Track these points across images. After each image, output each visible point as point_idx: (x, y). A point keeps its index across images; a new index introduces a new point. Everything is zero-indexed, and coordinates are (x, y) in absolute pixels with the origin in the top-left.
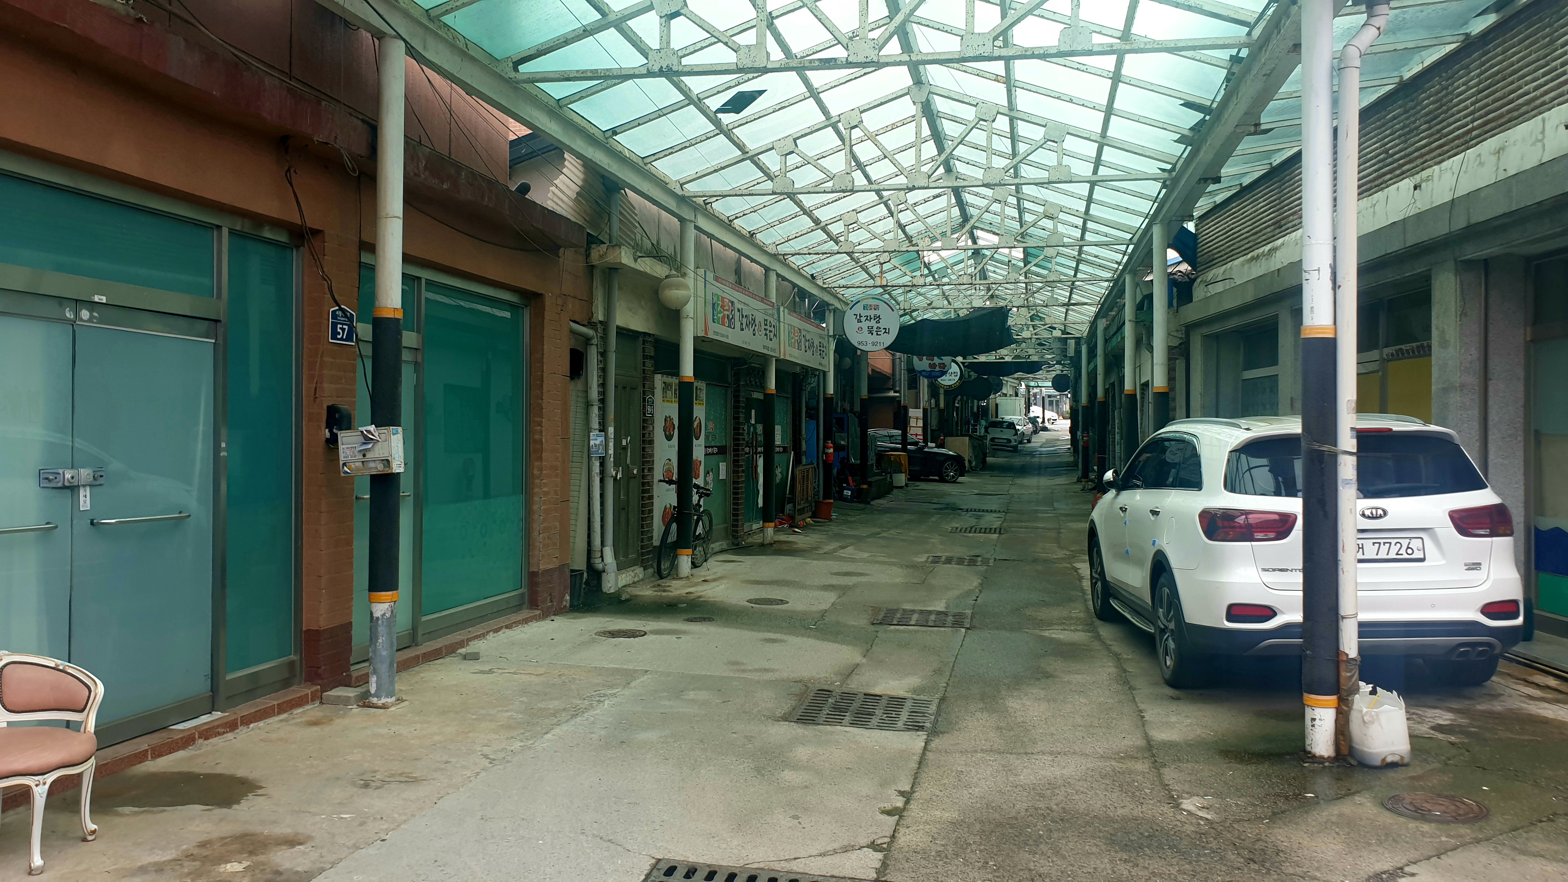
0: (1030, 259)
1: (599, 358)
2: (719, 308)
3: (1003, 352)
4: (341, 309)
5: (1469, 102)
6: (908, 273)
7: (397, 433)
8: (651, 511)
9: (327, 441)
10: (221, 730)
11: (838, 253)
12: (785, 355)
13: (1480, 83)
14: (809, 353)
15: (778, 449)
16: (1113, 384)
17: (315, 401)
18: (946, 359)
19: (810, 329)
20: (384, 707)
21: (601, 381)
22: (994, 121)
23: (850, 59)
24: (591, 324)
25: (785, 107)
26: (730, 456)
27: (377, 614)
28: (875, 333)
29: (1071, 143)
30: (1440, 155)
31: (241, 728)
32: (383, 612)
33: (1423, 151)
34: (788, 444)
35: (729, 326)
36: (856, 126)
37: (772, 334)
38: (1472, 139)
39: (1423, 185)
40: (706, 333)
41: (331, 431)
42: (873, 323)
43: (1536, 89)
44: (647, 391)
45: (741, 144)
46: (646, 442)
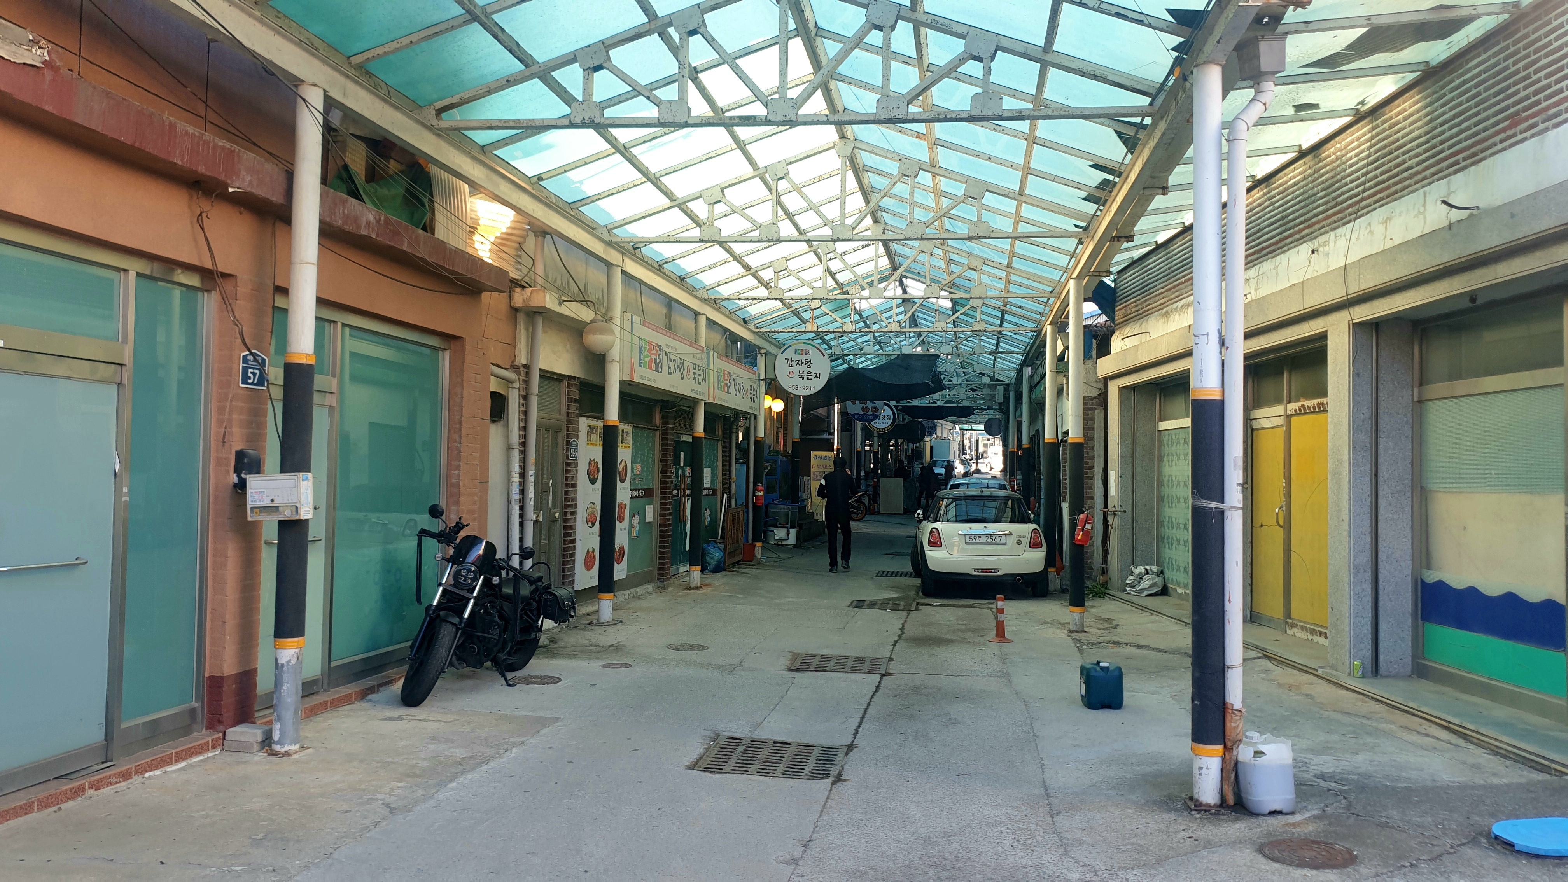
0: (958, 308)
1: (522, 401)
2: (646, 353)
3: (936, 396)
4: (251, 353)
5: (1360, 173)
6: (838, 319)
7: (307, 479)
8: (573, 555)
9: (235, 485)
10: (113, 780)
11: (768, 299)
12: (714, 399)
13: (1369, 156)
14: (739, 397)
15: (707, 492)
16: (1038, 431)
17: (223, 446)
18: (879, 404)
19: (741, 373)
20: (287, 754)
21: (522, 425)
22: (916, 177)
23: (769, 117)
24: (515, 368)
25: (711, 158)
26: (657, 499)
27: (283, 661)
28: (806, 378)
29: (990, 199)
30: (1335, 222)
31: (135, 778)
32: (288, 659)
33: (1320, 217)
34: (719, 487)
35: (657, 370)
36: (782, 178)
37: (701, 378)
38: (1363, 209)
39: (1321, 249)
40: (632, 376)
41: (239, 476)
42: (804, 367)
43: (1418, 164)
44: (572, 434)
45: (669, 192)
46: (570, 485)
